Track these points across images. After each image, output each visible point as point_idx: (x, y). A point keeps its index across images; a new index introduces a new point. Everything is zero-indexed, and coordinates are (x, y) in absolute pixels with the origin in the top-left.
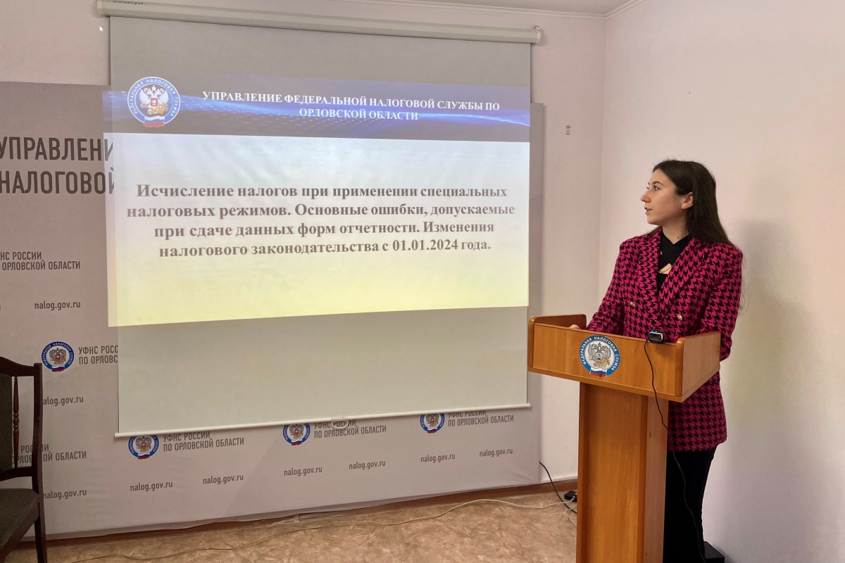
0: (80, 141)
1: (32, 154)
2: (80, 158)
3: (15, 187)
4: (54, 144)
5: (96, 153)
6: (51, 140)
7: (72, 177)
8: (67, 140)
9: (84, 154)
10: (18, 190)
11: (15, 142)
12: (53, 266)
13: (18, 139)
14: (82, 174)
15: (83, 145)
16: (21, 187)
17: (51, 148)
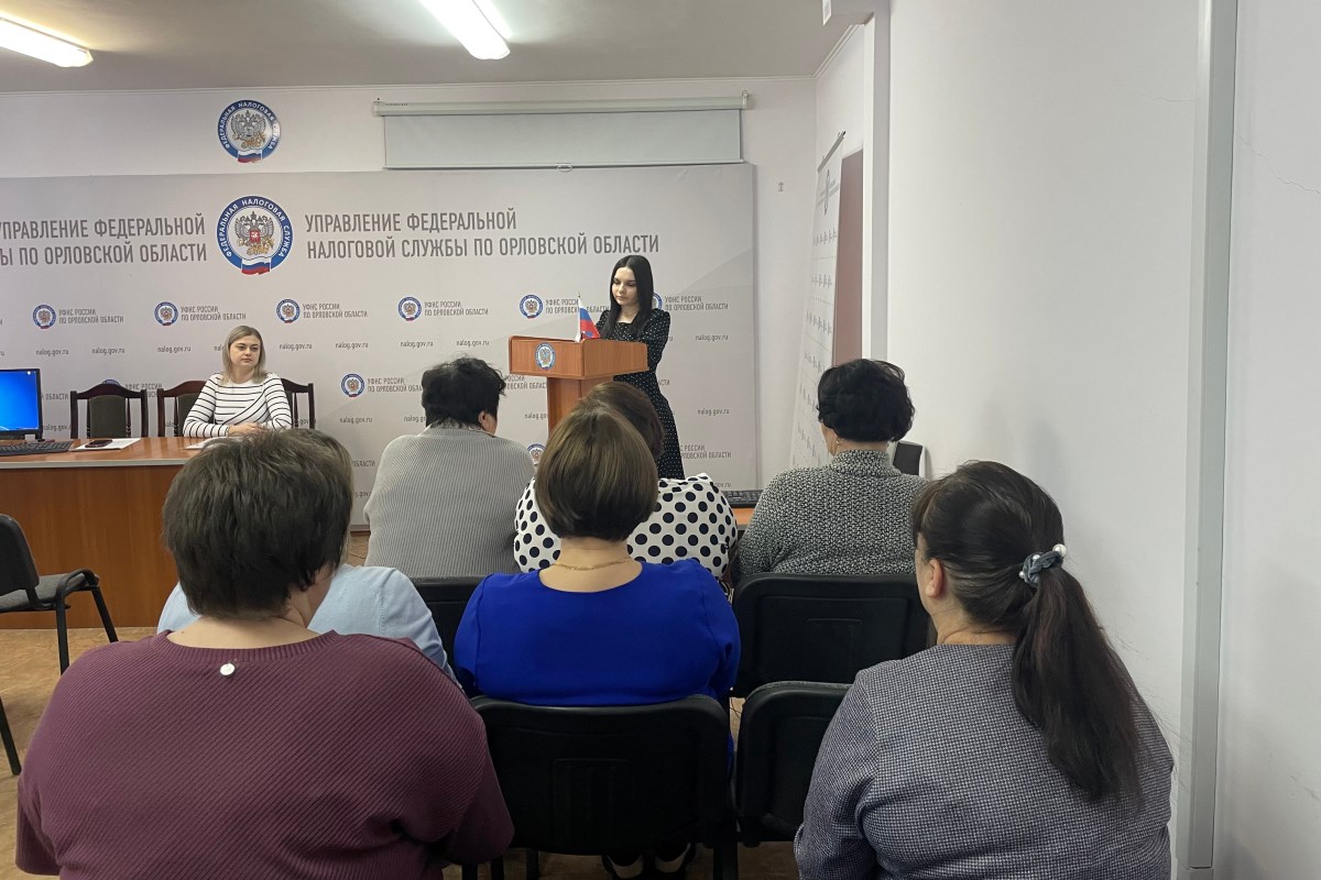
0: (365, 216)
1: (331, 227)
2: (365, 230)
3: (320, 254)
4: (347, 219)
5: (376, 225)
6: (344, 216)
7: (359, 245)
8: (355, 216)
9: (368, 226)
10: (322, 256)
11: (319, 219)
12: (348, 314)
13: (321, 216)
14: (367, 242)
15: (367, 219)
16: (324, 253)
17: (345, 223)
